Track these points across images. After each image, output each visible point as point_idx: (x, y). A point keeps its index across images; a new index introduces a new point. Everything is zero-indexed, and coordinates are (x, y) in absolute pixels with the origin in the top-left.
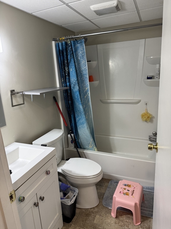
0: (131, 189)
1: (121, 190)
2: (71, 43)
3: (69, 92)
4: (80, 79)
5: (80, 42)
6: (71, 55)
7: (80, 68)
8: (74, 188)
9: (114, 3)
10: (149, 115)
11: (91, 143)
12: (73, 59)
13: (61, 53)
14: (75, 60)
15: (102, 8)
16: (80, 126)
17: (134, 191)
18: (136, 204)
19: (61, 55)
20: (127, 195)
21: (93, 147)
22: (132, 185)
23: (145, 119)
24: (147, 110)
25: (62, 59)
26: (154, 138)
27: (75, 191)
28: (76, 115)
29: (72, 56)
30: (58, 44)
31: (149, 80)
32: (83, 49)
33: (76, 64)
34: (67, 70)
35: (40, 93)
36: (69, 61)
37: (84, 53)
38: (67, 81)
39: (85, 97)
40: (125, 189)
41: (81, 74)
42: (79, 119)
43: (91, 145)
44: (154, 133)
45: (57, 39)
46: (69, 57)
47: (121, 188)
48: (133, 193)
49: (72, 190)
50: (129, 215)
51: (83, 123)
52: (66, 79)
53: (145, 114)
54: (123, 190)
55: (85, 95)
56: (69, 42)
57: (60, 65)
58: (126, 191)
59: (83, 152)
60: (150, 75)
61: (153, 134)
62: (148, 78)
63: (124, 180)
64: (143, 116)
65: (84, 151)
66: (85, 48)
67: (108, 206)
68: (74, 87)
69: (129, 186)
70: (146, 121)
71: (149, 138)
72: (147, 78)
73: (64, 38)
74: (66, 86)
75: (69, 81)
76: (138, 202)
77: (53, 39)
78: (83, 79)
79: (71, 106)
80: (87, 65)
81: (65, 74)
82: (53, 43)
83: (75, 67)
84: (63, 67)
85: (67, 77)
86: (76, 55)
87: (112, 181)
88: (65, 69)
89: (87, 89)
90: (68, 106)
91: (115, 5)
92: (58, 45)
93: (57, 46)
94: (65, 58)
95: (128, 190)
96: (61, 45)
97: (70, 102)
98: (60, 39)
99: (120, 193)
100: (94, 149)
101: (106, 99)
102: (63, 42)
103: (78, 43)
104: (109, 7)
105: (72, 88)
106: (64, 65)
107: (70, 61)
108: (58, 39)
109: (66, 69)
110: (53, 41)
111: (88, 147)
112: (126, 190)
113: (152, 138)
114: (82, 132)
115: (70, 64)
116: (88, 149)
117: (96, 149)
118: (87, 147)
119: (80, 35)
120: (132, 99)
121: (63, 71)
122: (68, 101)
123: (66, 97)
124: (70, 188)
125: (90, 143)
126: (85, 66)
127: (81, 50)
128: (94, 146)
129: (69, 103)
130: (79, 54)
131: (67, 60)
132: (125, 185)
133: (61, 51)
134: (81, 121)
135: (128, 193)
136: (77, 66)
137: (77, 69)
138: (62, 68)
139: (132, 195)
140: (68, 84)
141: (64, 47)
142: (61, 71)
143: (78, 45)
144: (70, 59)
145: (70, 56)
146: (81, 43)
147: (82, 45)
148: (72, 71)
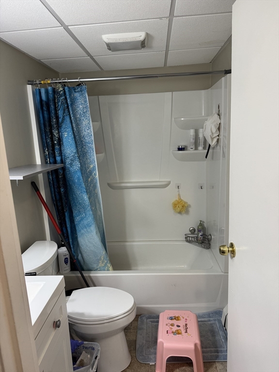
0: (182, 323)
1: (168, 328)
2: (64, 90)
3: (61, 172)
4: (80, 150)
5: (79, 89)
6: (64, 110)
7: (79, 132)
8: (92, 344)
9: (140, 36)
10: (183, 204)
11: (103, 259)
12: (68, 116)
13: (45, 105)
14: (72, 118)
15: (121, 41)
16: (82, 231)
17: (186, 325)
18: (196, 345)
19: (45, 109)
20: (179, 334)
21: (106, 264)
22: (181, 317)
23: (179, 210)
24: (179, 195)
25: (46, 116)
26: (192, 237)
27: (93, 349)
28: (75, 213)
29: (66, 111)
30: (40, 90)
31: (180, 152)
32: (85, 102)
33: (74, 125)
34: (57, 136)
35: (23, 177)
36: (60, 120)
37: (86, 108)
38: (57, 153)
39: (90, 179)
40: (172, 325)
41: (82, 141)
42: (82, 219)
43: (103, 262)
44: (191, 229)
45: (36, 81)
46: (60, 113)
47: (167, 325)
48: (186, 329)
49: (86, 348)
50: (183, 366)
51: (89, 225)
52: (53, 150)
53: (179, 203)
54: (171, 327)
55: (89, 177)
56: (61, 89)
57: (42, 126)
58: (175, 328)
59: (90, 277)
60: (182, 144)
61: (191, 231)
62: (180, 149)
63: (166, 311)
64: (175, 205)
65: (91, 275)
66: (87, 99)
67: (148, 361)
68: (71, 164)
69: (177, 318)
70: (180, 213)
71: (185, 238)
72: (177, 149)
73: (49, 82)
74: (55, 162)
75: (61, 154)
76: (198, 342)
77: (29, 81)
78: (85, 150)
79: (65, 196)
80: (92, 128)
81: (52, 141)
82: (29, 88)
83: (73, 130)
84: (48, 130)
85: (57, 147)
86: (73, 111)
87: (143, 316)
88: (52, 133)
89: (92, 166)
90: (58, 197)
91: (142, 38)
92: (38, 91)
93: (37, 94)
94: (53, 115)
95: (178, 326)
96: (45, 93)
97: (62, 190)
98: (42, 82)
99: (167, 333)
100: (108, 267)
101: (118, 182)
102: (50, 88)
103: (75, 92)
104: (132, 40)
105: (68, 165)
106: (51, 126)
107: (63, 119)
108: (38, 82)
109: (55, 133)
110: (29, 84)
111: (97, 266)
112: (175, 326)
113: (189, 237)
114: (87, 241)
115: (64, 126)
116: (96, 270)
117: (111, 268)
118: (95, 266)
119: (80, 79)
120: (158, 180)
121: (48, 136)
122: (59, 187)
123: (53, 181)
124: (82, 345)
125: (100, 259)
126: (89, 128)
127: (82, 103)
128: (107, 262)
129: (59, 193)
130: (78, 109)
131: (57, 118)
132: (171, 319)
133: (44, 103)
134: (85, 222)
135: (180, 331)
136: (75, 129)
137: (76, 134)
138: (45, 131)
139: (186, 332)
140: (58, 159)
141: (51, 96)
142: (44, 137)
143: (77, 95)
144: (63, 117)
145: (62, 111)
146: (81, 91)
147: (82, 94)
148: (67, 137)
